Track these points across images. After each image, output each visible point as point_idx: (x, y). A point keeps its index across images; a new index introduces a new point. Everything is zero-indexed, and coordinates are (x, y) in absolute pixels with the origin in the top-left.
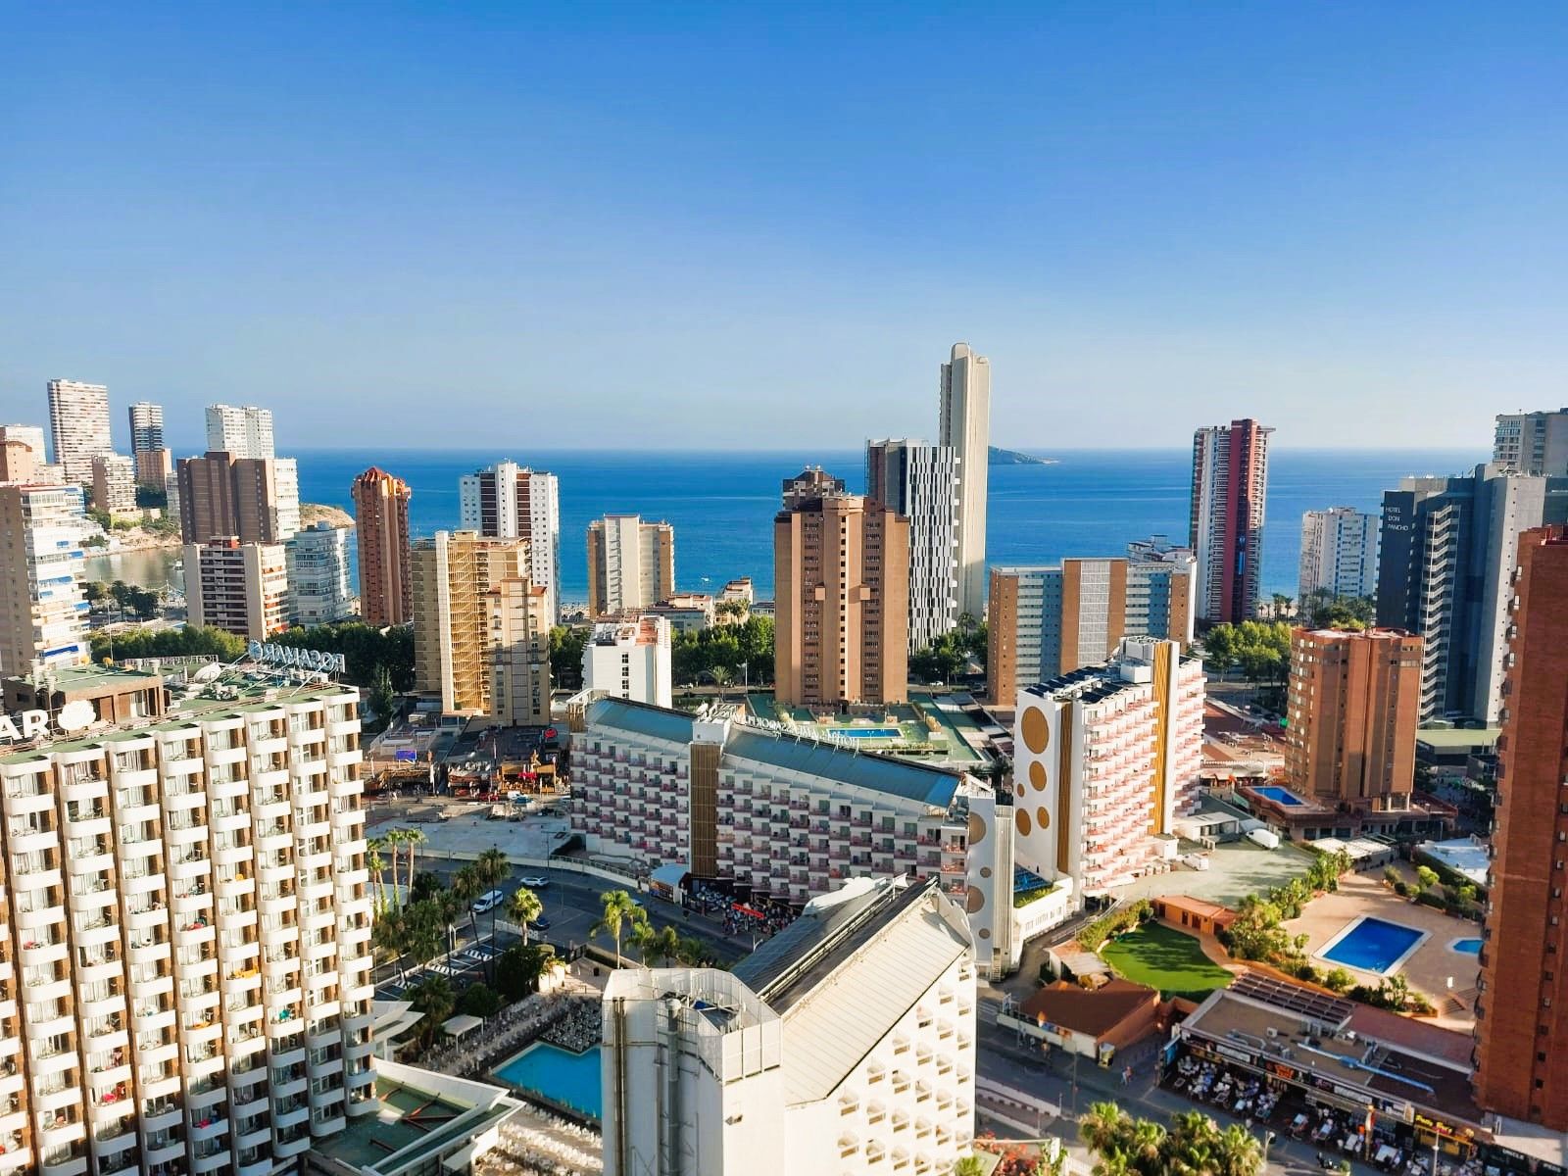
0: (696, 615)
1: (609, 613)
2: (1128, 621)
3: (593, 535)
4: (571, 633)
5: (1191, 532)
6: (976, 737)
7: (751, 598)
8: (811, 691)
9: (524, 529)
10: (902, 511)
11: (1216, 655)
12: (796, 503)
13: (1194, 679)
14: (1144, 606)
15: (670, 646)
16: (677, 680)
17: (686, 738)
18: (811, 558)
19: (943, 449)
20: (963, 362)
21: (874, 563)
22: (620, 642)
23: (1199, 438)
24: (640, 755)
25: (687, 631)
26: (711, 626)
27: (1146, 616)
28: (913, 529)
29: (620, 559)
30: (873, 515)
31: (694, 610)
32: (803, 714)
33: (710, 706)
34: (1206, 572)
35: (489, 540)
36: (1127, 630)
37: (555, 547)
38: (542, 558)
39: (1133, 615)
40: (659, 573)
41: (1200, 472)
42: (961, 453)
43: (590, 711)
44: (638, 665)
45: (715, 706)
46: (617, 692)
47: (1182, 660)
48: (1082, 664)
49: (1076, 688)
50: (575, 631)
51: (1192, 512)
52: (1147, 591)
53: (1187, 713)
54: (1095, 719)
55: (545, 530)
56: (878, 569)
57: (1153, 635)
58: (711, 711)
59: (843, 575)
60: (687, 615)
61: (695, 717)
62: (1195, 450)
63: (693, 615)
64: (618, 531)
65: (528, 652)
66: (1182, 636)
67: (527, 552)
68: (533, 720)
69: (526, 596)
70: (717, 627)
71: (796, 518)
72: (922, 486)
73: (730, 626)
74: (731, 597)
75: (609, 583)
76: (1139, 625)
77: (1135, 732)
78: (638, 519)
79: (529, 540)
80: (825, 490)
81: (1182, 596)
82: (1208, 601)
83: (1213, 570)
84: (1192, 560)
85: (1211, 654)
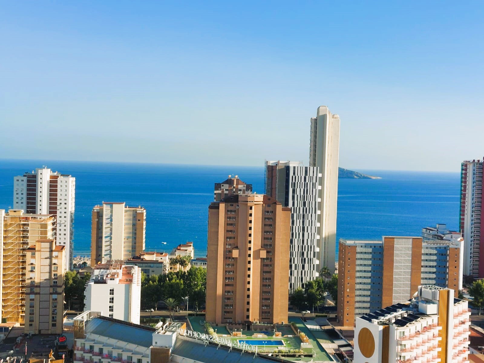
0: (158, 265)
1: (103, 263)
2: (423, 276)
3: (96, 214)
4: (79, 276)
5: (460, 223)
6: (330, 346)
7: (192, 255)
8: (228, 315)
9: (53, 211)
10: (287, 204)
11: (476, 299)
12: (223, 197)
13: (464, 312)
14: (433, 267)
15: (140, 285)
16: (144, 306)
17: (148, 343)
18: (231, 231)
19: (312, 168)
20: (324, 117)
21: (269, 235)
22: (109, 282)
23: (465, 166)
24: (118, 354)
25: (152, 275)
26: (167, 272)
27: (434, 273)
28: (293, 215)
29: (111, 230)
30: (269, 206)
31: (156, 262)
32: (223, 330)
33: (164, 323)
34: (470, 247)
35: (30, 215)
36: (422, 282)
37: (71, 221)
38: (63, 228)
39: (426, 272)
40: (135, 238)
41: (465, 187)
42: (322, 171)
43: (89, 325)
44: (120, 297)
45: (167, 324)
46: (106, 313)
47: (456, 301)
48: (395, 302)
49: (392, 317)
50: (81, 274)
51: (461, 210)
52: (435, 258)
53: (459, 334)
54: (403, 336)
55: (65, 210)
56: (271, 239)
57: (438, 285)
58: (164, 327)
59: (250, 242)
60: (152, 265)
61: (154, 330)
62: (462, 174)
63: (155, 265)
64: (112, 212)
65: (51, 286)
66: (456, 286)
67: (53, 224)
68: (52, 330)
69: (51, 251)
70: (170, 273)
71: (222, 206)
72: (298, 190)
73: (178, 272)
74: (179, 254)
75: (104, 244)
76: (430, 279)
77: (427, 345)
78: (124, 204)
79: (55, 216)
80: (240, 190)
81: (456, 261)
82: (471, 265)
83: (473, 246)
84: (461, 239)
85: (473, 297)
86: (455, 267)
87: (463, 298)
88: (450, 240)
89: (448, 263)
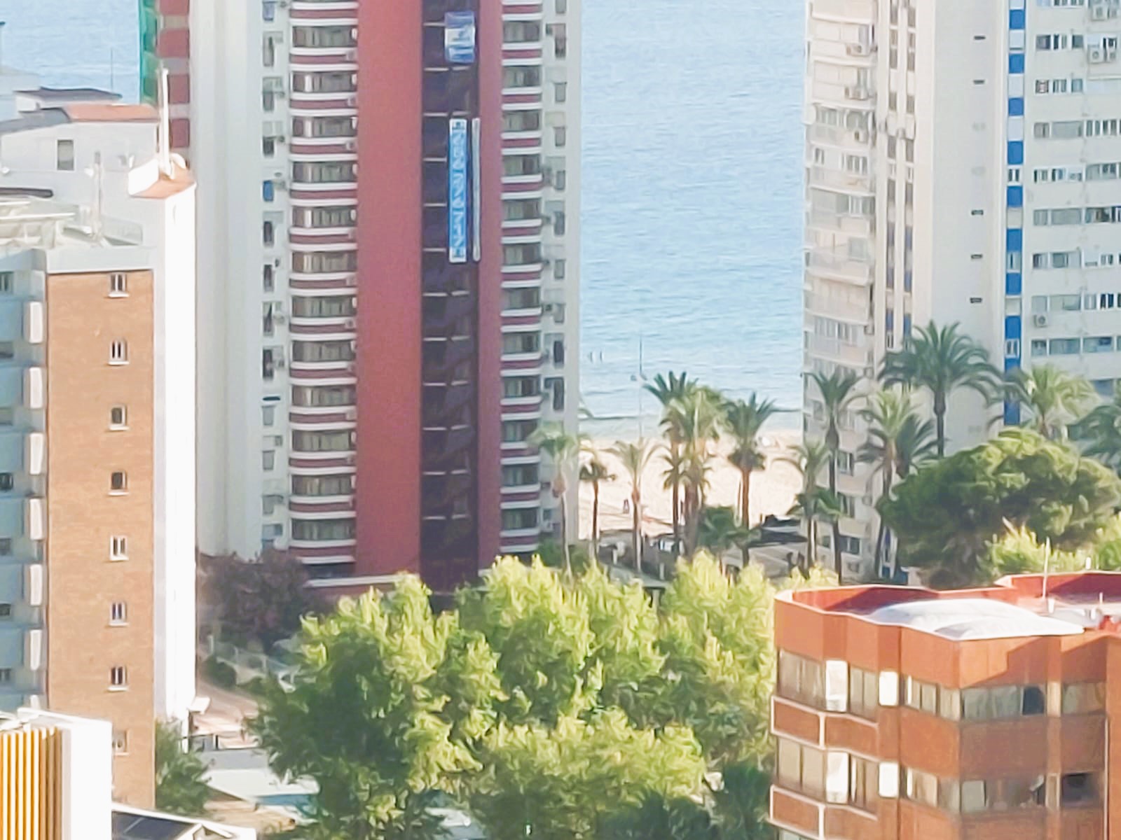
66: (125, 683)
81: (116, 416)
82: (279, 440)
83: (293, 238)
84: (163, 176)
85: (309, 786)
86: (117, 481)
87: (208, 805)
88: (48, 194)
89: (36, 440)
